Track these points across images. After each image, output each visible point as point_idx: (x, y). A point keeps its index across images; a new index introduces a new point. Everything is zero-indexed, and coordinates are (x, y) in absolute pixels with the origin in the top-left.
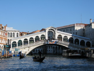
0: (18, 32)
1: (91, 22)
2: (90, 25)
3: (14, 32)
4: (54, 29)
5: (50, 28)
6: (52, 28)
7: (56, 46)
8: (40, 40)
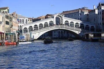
0: (27, 19)
1: (95, 8)
2: (94, 11)
3: (23, 19)
4: (61, 16)
5: (58, 15)
6: (59, 15)
7: (61, 31)
8: (49, 25)
